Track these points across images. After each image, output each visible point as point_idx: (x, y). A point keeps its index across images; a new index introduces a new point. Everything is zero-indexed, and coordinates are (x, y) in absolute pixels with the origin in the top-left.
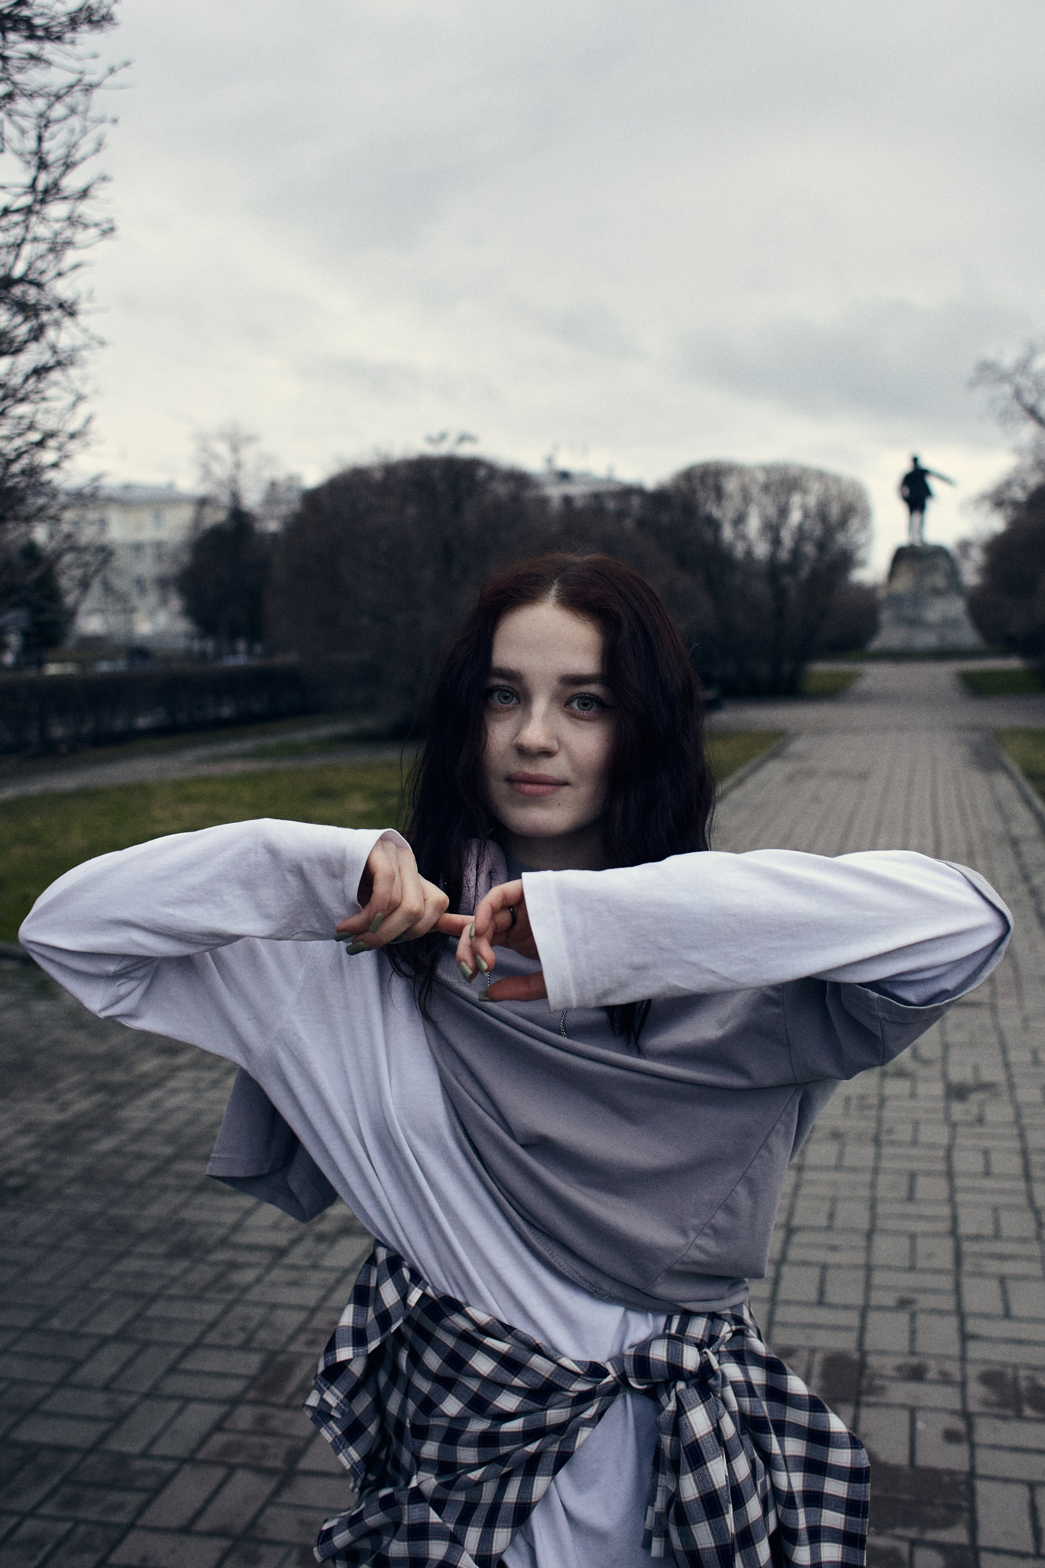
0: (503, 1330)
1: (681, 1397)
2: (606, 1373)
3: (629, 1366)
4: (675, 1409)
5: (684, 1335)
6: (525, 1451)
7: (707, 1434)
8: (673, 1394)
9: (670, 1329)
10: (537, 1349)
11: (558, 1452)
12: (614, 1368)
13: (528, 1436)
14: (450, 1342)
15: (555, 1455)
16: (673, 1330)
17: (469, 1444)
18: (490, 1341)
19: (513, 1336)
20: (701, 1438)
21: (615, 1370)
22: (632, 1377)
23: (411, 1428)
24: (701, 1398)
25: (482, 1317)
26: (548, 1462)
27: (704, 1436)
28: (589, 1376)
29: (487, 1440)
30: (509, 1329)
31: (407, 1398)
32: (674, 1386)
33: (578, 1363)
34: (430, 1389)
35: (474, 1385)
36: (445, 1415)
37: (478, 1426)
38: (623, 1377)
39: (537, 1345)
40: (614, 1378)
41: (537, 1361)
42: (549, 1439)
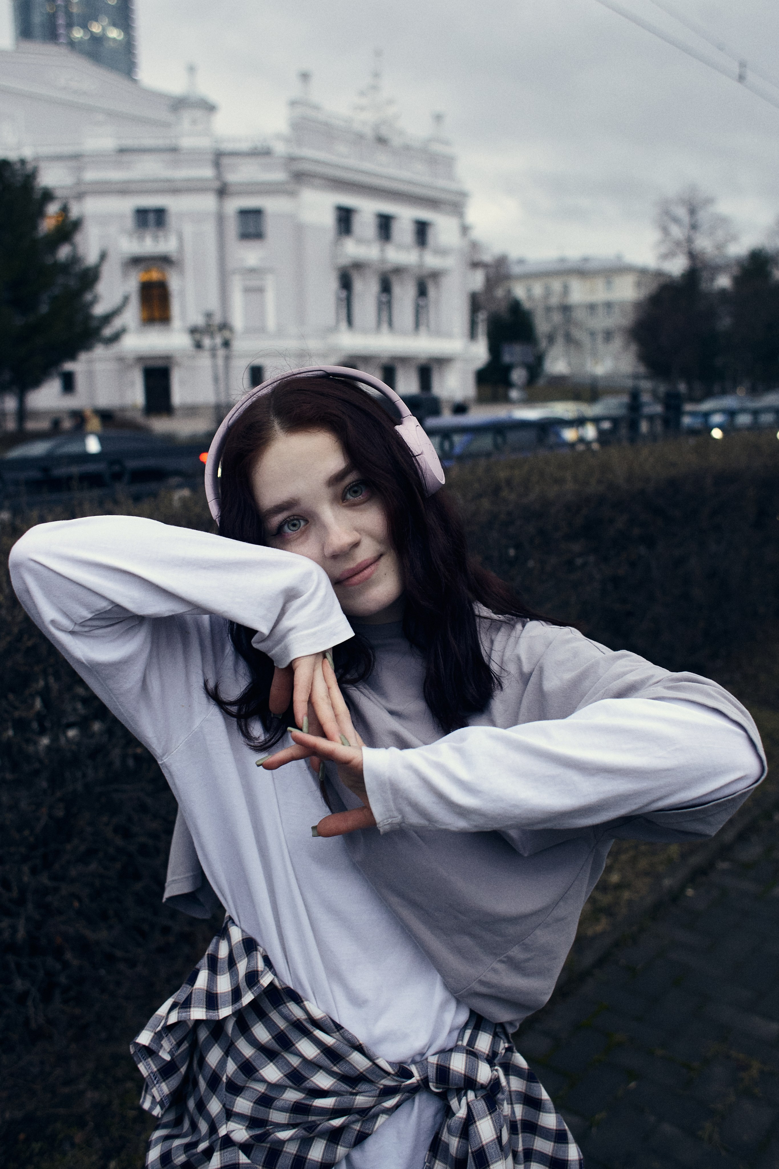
0: (334, 1027)
1: (472, 1107)
2: (411, 1075)
3: (432, 1073)
4: (465, 1116)
5: (473, 1048)
6: (330, 1124)
7: (491, 1141)
8: (464, 1101)
9: (462, 1041)
10: (360, 1048)
11: (359, 1131)
12: (419, 1072)
13: (336, 1113)
14: (282, 1024)
15: (356, 1132)
16: (465, 1043)
17: (282, 1110)
18: (318, 1033)
19: (340, 1034)
20: (486, 1144)
21: (419, 1074)
22: (433, 1082)
23: (227, 1083)
24: (489, 1110)
25: (317, 1013)
26: (350, 1137)
27: (489, 1143)
28: (398, 1076)
29: (298, 1108)
30: (339, 1027)
31: (228, 1057)
32: (466, 1094)
33: (390, 1064)
34: (252, 1055)
35: (295, 1061)
36: (263, 1080)
37: (292, 1096)
38: (425, 1081)
39: (360, 1045)
40: (418, 1081)
41: (356, 1057)
42: (352, 1118)
